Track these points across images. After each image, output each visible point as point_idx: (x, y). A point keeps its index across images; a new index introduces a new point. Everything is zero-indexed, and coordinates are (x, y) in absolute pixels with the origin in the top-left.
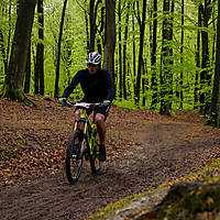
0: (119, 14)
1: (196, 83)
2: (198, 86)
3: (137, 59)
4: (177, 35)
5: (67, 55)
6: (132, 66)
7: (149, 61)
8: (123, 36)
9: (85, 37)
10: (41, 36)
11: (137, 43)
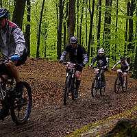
0: (78, 7)
1: (125, 51)
2: (126, 53)
3: (88, 35)
4: (113, 21)
5: (44, 32)
6: (85, 39)
7: (95, 37)
8: (80, 20)
9: (56, 20)
10: (29, 20)
11: (89, 25)
